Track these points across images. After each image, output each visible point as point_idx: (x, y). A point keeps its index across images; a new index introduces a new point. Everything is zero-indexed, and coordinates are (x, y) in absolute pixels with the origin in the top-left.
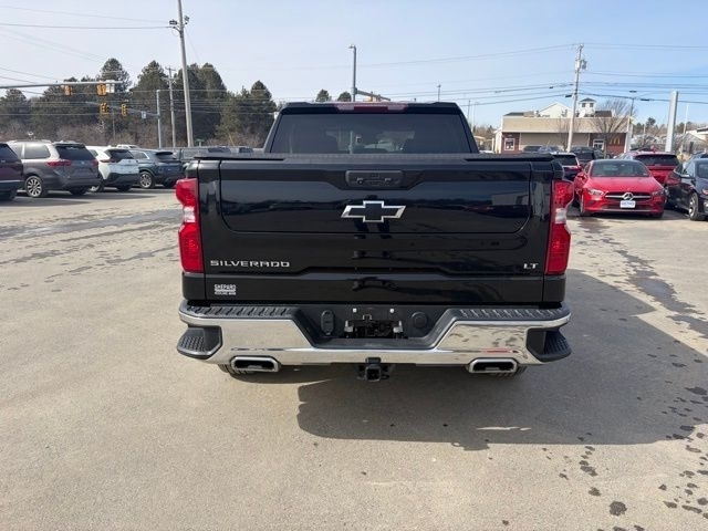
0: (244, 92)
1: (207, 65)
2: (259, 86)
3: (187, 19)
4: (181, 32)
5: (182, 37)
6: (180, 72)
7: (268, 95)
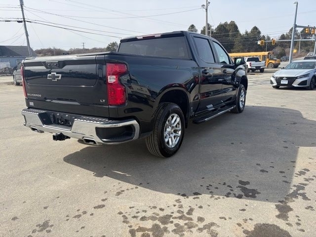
0: (247, 32)
1: (232, 22)
2: (255, 28)
3: (209, 3)
4: (207, 9)
5: (207, 11)
6: (205, 27)
7: (259, 32)
